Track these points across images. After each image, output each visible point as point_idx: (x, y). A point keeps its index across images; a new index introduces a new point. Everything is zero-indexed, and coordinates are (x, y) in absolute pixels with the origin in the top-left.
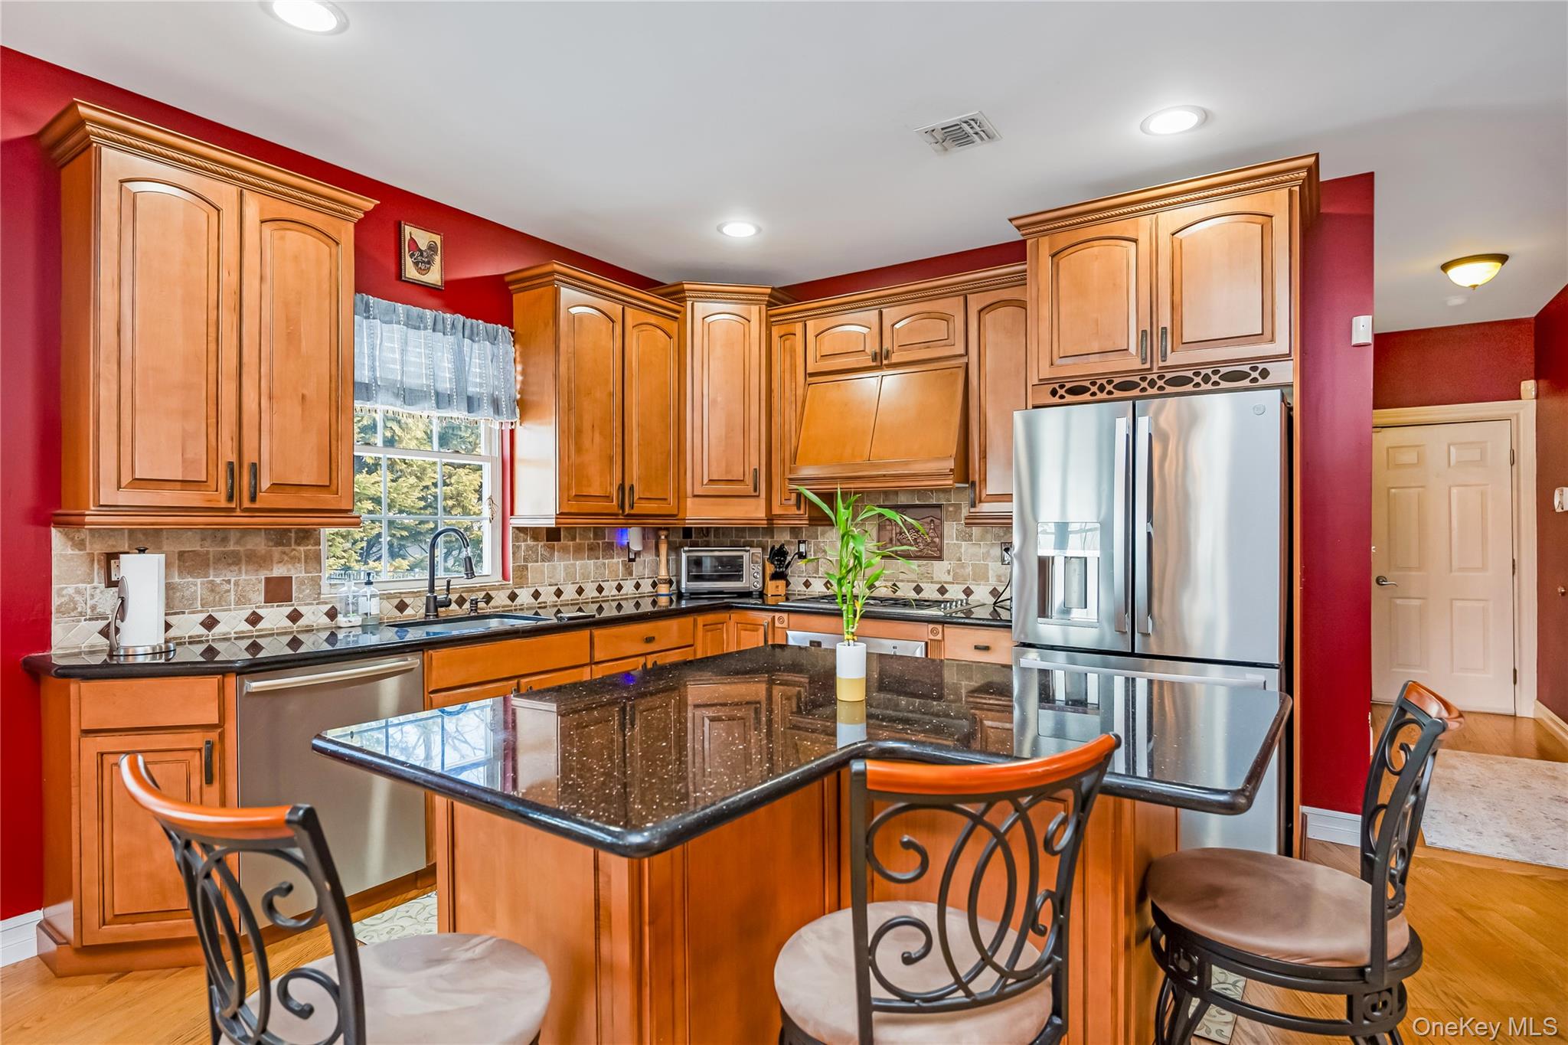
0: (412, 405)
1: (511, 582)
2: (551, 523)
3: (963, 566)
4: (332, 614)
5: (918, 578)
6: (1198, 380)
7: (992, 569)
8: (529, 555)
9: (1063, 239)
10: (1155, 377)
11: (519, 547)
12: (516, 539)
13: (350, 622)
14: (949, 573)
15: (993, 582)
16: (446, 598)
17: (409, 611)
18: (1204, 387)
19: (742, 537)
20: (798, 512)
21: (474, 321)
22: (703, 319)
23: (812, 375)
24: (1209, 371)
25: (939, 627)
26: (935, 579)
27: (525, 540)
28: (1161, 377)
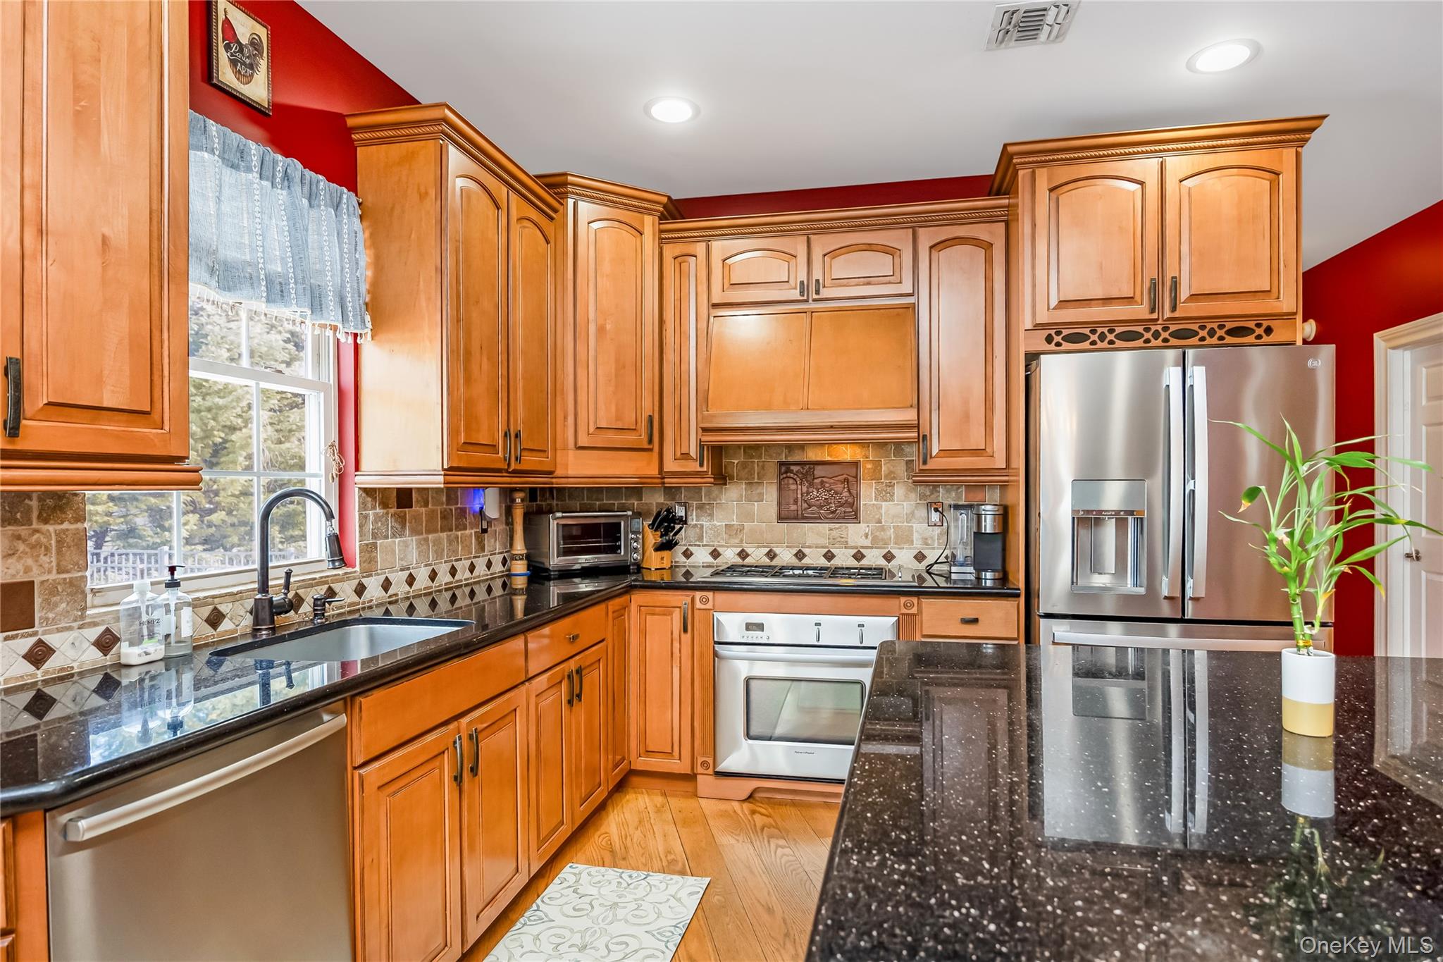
0: (229, 290)
1: (357, 568)
2: (438, 481)
3: (883, 529)
4: (106, 643)
5: (829, 543)
6: (1203, 333)
7: (917, 531)
8: (378, 529)
9: (1065, 173)
10: (1159, 328)
11: (366, 517)
12: (363, 506)
13: (147, 654)
14: (867, 537)
15: (918, 545)
16: (284, 599)
17: (226, 625)
18: (1209, 341)
19: (597, 500)
20: (699, 469)
21: (313, 174)
22: (589, 223)
23: (715, 306)
24: (1215, 326)
25: (915, 600)
26: (851, 543)
27: (374, 508)
28: (1166, 329)
